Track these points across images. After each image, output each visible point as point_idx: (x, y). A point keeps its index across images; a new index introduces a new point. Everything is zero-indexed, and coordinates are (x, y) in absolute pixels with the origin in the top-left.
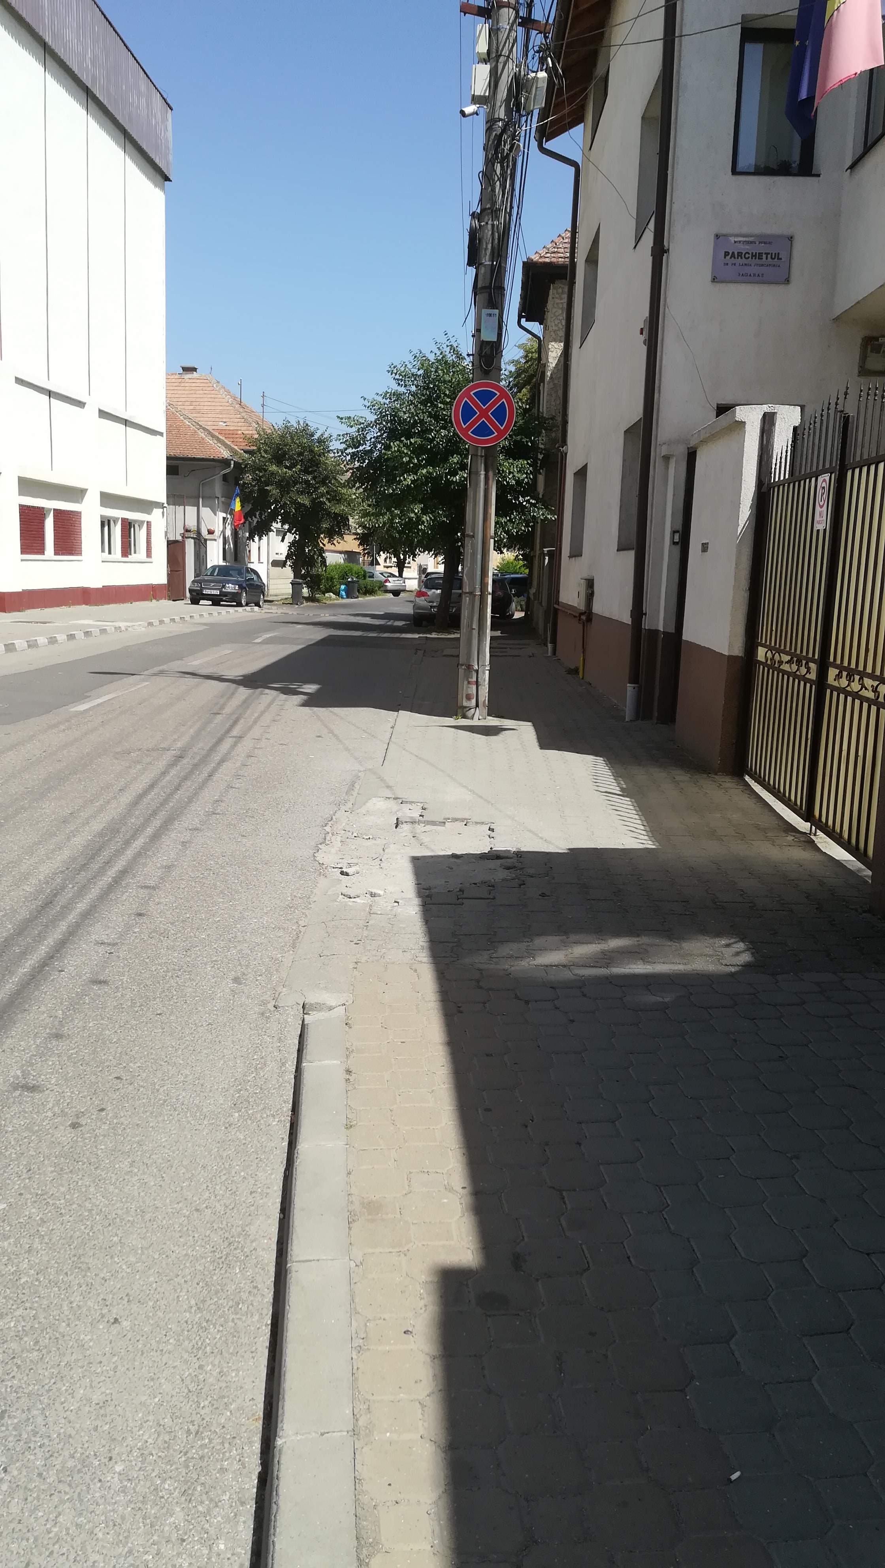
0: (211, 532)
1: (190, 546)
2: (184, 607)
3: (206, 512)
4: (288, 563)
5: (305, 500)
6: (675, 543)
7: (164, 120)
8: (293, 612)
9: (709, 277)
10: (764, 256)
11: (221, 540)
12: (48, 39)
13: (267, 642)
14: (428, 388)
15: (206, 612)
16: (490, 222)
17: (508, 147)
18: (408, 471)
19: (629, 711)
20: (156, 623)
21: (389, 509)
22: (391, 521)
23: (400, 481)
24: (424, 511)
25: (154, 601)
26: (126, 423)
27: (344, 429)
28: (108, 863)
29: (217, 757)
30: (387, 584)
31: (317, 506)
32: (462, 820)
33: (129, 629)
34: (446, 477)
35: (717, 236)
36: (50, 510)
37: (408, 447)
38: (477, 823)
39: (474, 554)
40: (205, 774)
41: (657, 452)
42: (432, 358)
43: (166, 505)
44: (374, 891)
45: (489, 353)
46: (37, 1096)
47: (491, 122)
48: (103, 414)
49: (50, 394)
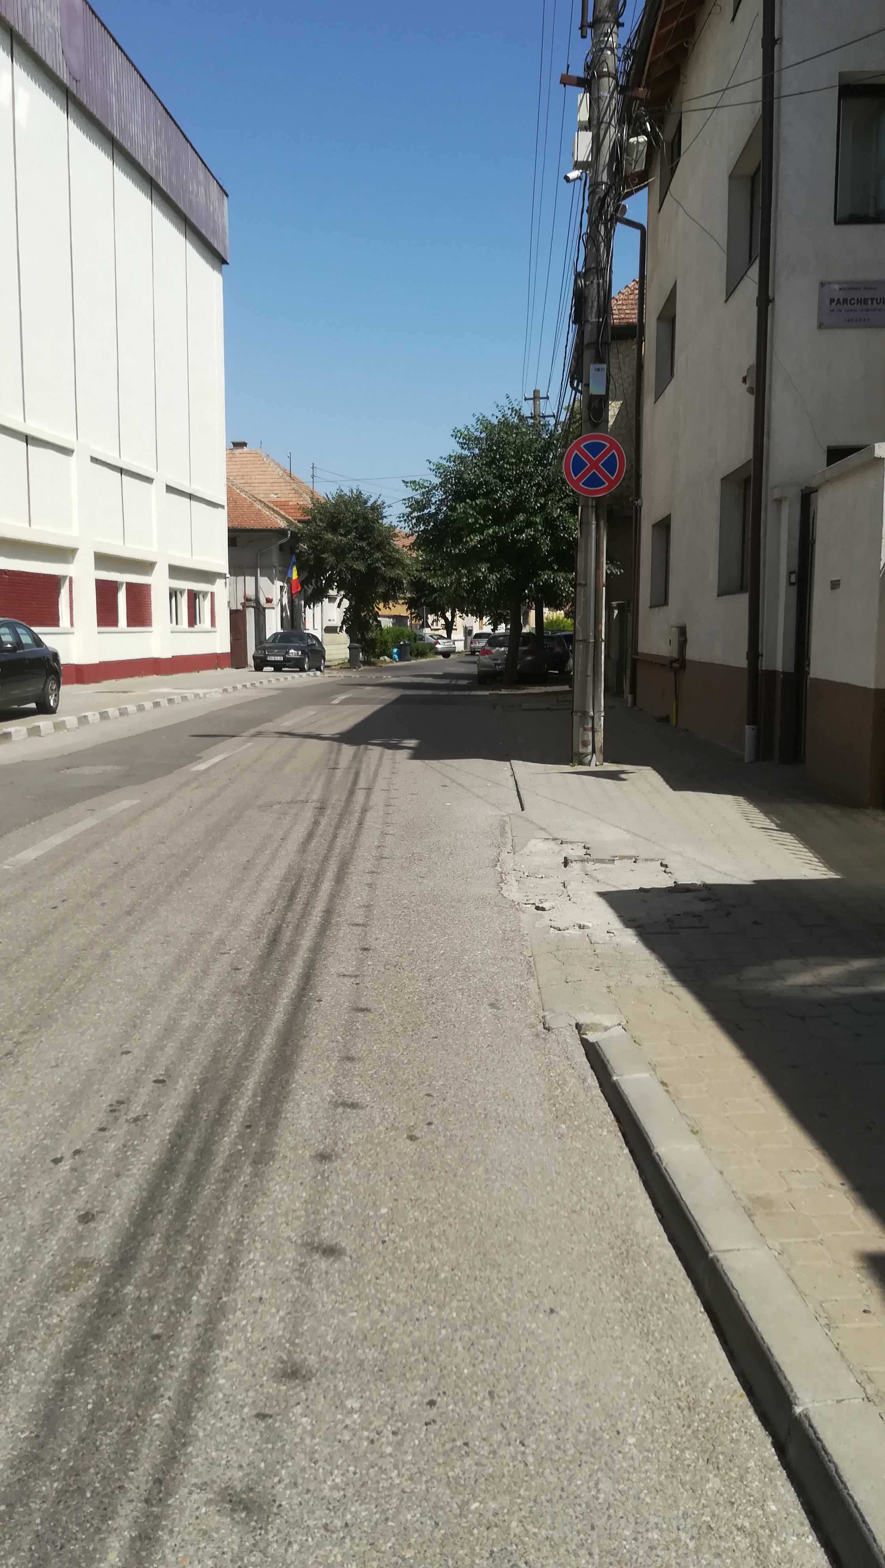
0: (269, 601)
1: (250, 614)
2: (247, 675)
3: (264, 581)
4: (344, 628)
5: (360, 566)
6: (791, 584)
7: (221, 206)
8: (354, 675)
9: (815, 322)
10: (870, 301)
11: (279, 608)
12: (116, 134)
13: (343, 703)
14: (492, 450)
15: (269, 678)
16: (595, 281)
17: (611, 209)
18: (473, 531)
19: (748, 753)
20: (230, 689)
21: (456, 569)
22: (459, 580)
23: (467, 542)
24: (491, 571)
25: (219, 669)
26: (191, 496)
27: (409, 493)
28: (308, 905)
29: (357, 807)
30: (438, 646)
31: (372, 571)
32: (630, 858)
33: (207, 696)
34: (512, 536)
35: (822, 284)
36: (122, 584)
37: (473, 509)
38: (646, 860)
39: (587, 603)
40: (354, 824)
41: (770, 495)
42: (495, 421)
43: (228, 575)
44: (582, 923)
45: (597, 406)
46: (361, 1113)
47: (595, 185)
48: (170, 489)
49: (121, 471)
